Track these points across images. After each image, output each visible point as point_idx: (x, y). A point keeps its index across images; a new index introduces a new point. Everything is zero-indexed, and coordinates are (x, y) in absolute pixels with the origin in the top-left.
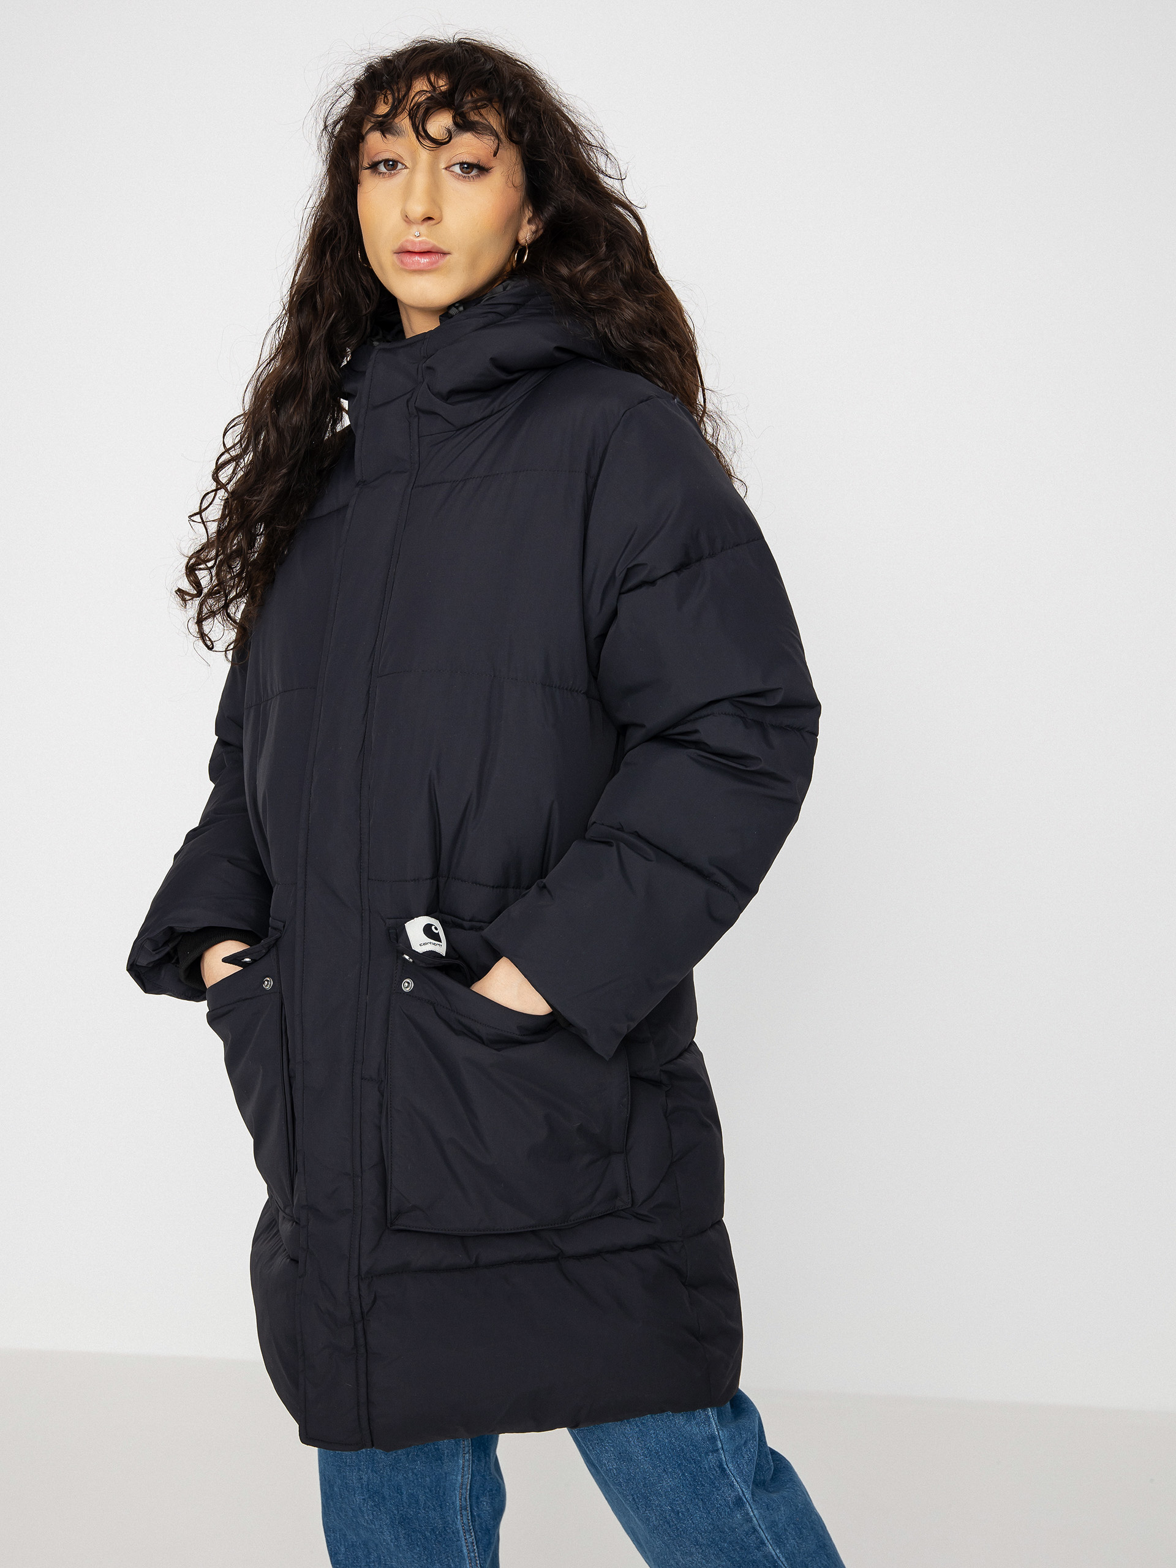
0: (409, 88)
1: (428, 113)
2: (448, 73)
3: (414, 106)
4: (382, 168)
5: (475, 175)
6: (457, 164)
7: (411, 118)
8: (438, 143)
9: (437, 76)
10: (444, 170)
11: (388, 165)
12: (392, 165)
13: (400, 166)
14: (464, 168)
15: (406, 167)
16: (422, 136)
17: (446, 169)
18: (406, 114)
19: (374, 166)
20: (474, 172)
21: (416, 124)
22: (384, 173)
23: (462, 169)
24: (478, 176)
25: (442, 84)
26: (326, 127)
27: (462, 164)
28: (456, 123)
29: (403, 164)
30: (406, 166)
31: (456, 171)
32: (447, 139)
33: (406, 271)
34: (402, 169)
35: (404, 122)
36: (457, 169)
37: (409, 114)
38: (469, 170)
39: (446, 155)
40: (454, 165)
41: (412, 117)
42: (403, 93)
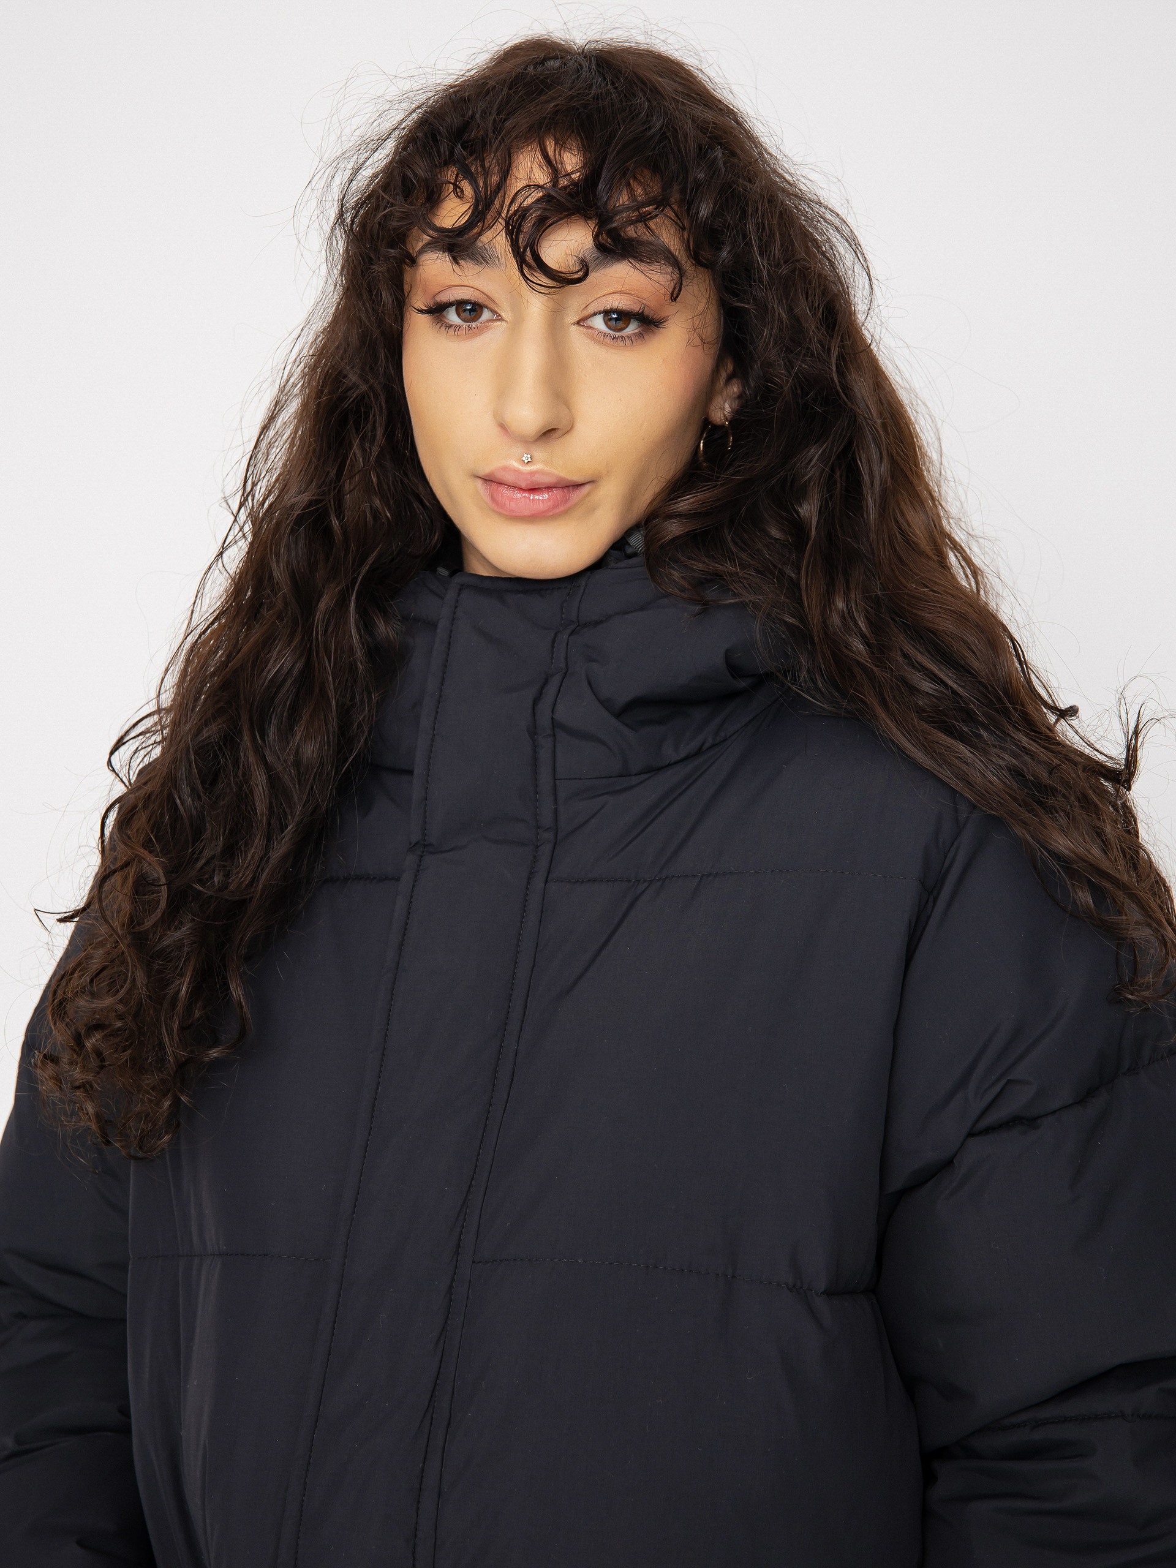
0: (506, 172)
1: (543, 225)
2: (581, 138)
3: (516, 212)
4: (452, 317)
5: (635, 334)
6: (600, 313)
7: (509, 233)
8: (562, 280)
9: (561, 144)
10: (574, 328)
11: (465, 310)
12: (472, 309)
13: (486, 315)
14: (611, 319)
15: (500, 318)
16: (530, 267)
17: (578, 323)
18: (500, 226)
19: (437, 311)
20: (632, 328)
21: (519, 248)
22: (456, 326)
23: (607, 322)
24: (640, 335)
25: (571, 162)
26: (341, 215)
27: (607, 313)
28: (600, 246)
29: (494, 312)
30: (500, 315)
31: (596, 327)
32: (581, 274)
33: (500, 514)
34: (492, 320)
35: (496, 239)
36: (599, 322)
37: (507, 224)
38: (620, 324)
39: (577, 300)
40: (595, 314)
41: (513, 230)
42: (495, 179)
